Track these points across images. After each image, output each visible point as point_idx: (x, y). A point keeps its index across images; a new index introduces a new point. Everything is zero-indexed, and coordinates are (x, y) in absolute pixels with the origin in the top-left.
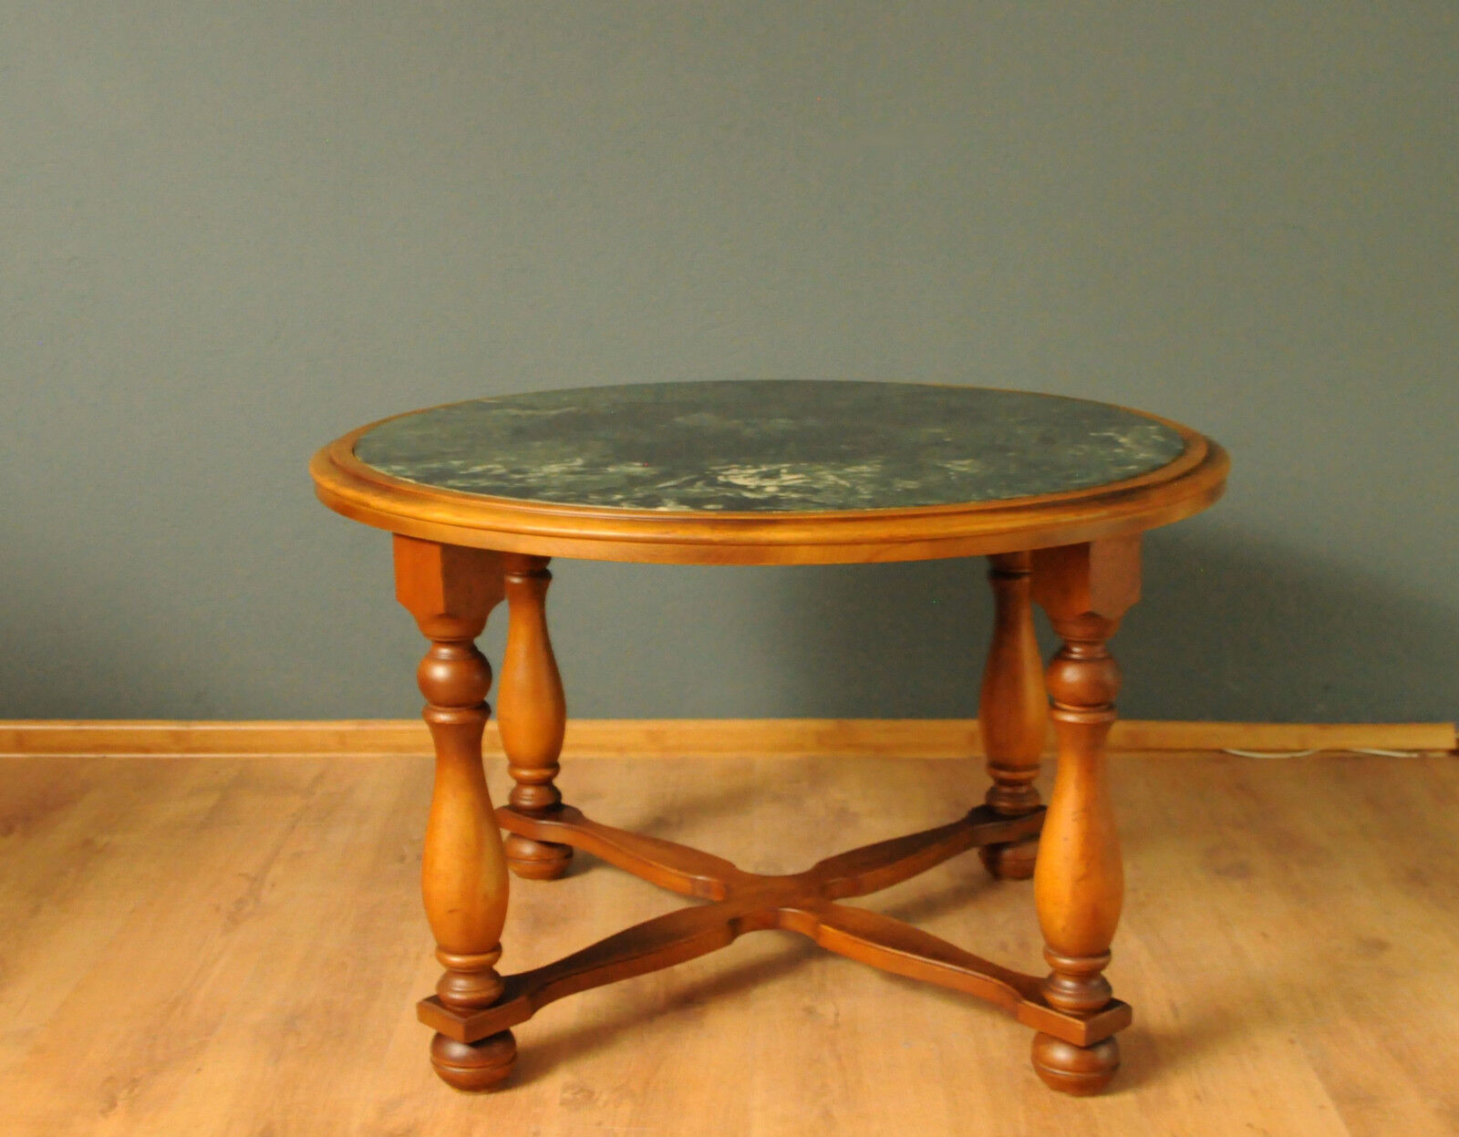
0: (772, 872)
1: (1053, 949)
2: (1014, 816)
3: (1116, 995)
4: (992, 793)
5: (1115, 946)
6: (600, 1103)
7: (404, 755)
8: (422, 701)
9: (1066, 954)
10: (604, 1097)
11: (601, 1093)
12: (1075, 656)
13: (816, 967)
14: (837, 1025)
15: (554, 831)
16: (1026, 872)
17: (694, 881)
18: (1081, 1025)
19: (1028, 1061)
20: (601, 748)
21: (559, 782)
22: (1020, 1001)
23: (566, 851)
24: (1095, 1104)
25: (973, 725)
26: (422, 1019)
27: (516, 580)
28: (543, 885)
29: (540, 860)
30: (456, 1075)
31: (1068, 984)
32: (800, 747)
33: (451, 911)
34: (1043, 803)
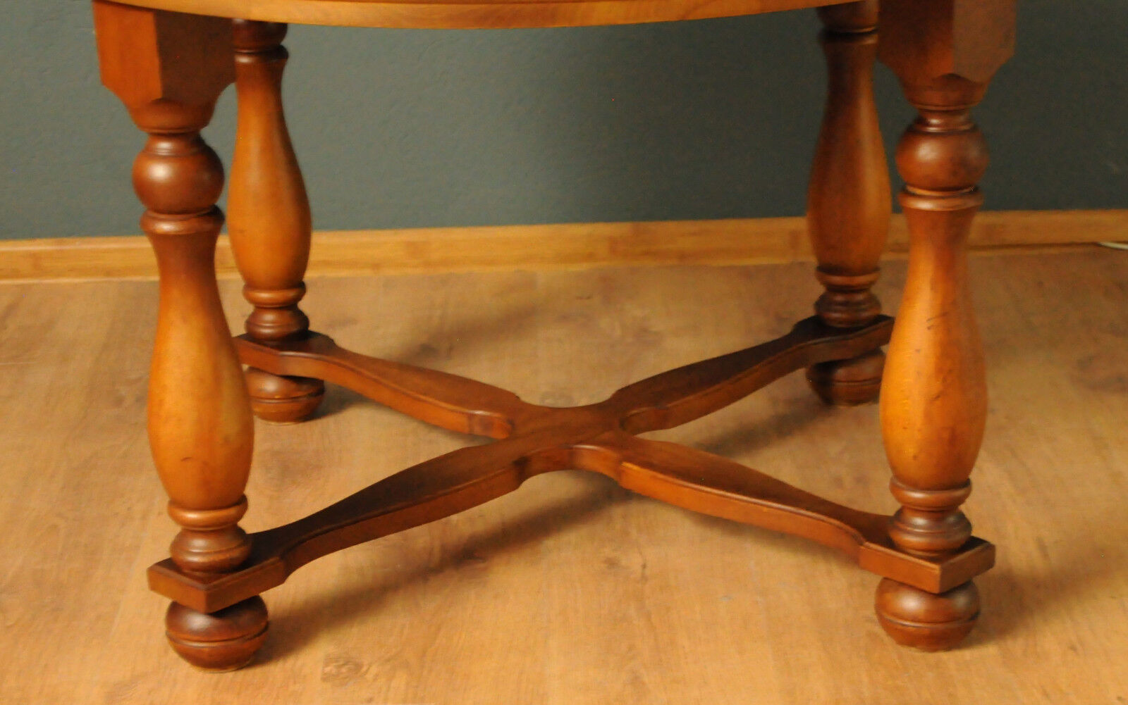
0: (561, 403)
1: (901, 480)
2: (851, 329)
3: (976, 533)
4: (821, 303)
5: (974, 476)
6: (370, 676)
7: (115, 279)
8: (141, 208)
9: (916, 486)
10: (374, 670)
11: (370, 665)
12: (932, 129)
13: (617, 511)
14: (644, 578)
15: (301, 364)
16: (869, 392)
17: (471, 417)
18: (935, 568)
19: (871, 612)
20: (353, 264)
21: (304, 305)
22: (861, 544)
23: (316, 387)
24: (951, 659)
25: (800, 224)
26: (154, 587)
27: (244, 60)
28: (290, 427)
29: (287, 398)
30: (200, 651)
31: (920, 521)
32: (590, 257)
33: (186, 459)
34: (886, 311)
